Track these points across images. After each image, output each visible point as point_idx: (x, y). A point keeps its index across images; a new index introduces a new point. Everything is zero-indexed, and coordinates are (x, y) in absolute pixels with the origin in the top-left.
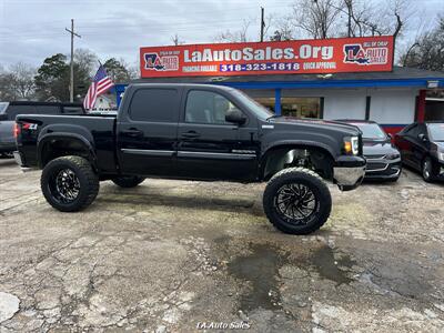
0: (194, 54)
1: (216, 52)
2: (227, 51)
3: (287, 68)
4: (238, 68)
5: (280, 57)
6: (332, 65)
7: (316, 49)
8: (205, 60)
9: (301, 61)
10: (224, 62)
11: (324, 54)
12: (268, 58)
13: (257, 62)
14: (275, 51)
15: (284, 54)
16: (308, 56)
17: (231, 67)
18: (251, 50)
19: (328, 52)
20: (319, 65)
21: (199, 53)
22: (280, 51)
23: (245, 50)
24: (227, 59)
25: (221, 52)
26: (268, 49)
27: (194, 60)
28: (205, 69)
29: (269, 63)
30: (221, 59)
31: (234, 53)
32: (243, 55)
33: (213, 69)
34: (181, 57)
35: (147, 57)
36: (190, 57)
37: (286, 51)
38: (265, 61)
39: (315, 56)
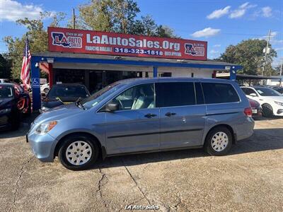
0: (94, 37)
1: (111, 39)
2: (119, 39)
3: (156, 54)
4: (126, 51)
5: (152, 46)
6: (180, 55)
7: (171, 44)
8: (103, 42)
9: (164, 50)
10: (117, 46)
11: (175, 47)
12: (145, 46)
13: (138, 48)
14: (148, 42)
15: (154, 45)
16: (167, 47)
17: (122, 50)
18: (134, 40)
19: (177, 46)
20: (173, 54)
21: (99, 38)
22: (152, 43)
23: (130, 39)
24: (119, 44)
25: (115, 39)
26: (145, 40)
27: (94, 42)
28: (103, 49)
29: (146, 50)
30: (115, 44)
31: (123, 40)
32: (129, 42)
33: (109, 50)
34: (84, 39)
35: (54, 35)
36: (92, 40)
37: (155, 43)
38: (143, 48)
39: (171, 48)
